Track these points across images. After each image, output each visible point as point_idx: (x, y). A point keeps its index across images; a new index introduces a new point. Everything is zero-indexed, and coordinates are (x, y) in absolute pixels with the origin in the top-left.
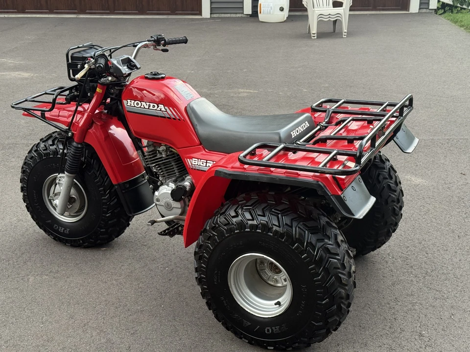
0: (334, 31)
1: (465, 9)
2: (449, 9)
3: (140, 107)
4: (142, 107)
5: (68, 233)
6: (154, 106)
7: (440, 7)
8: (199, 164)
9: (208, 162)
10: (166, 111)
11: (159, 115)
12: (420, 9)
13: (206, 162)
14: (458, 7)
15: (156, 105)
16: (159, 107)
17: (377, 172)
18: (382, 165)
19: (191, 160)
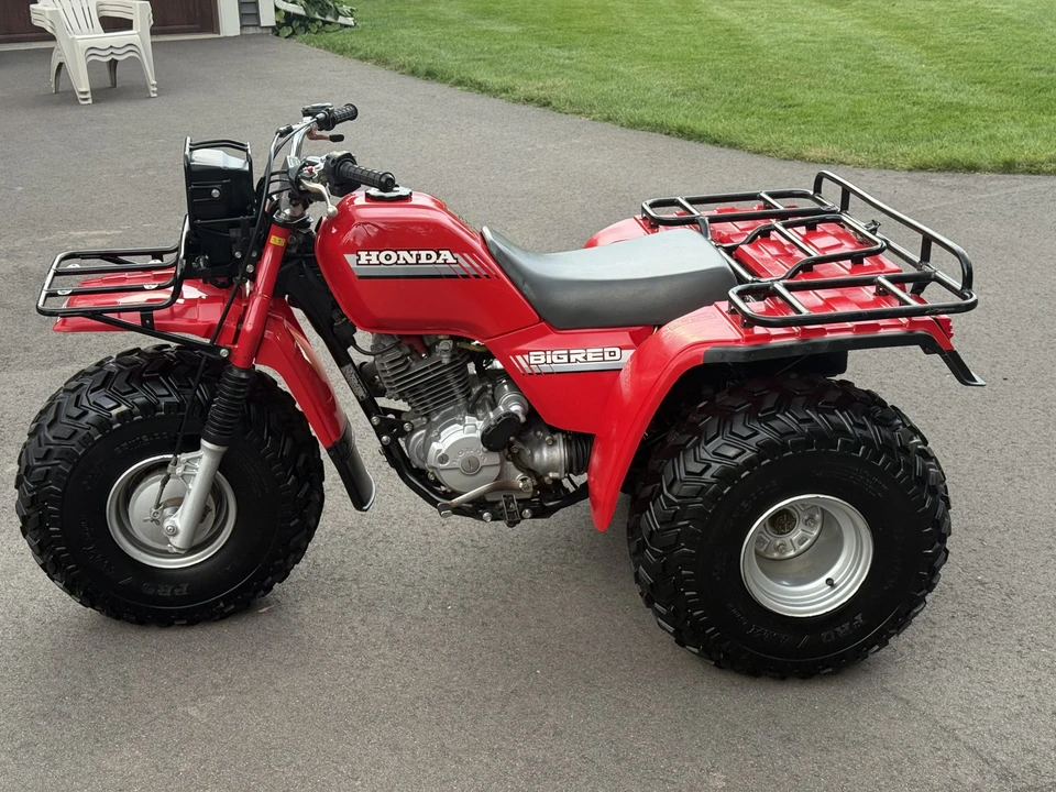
0: (114, 84)
1: (330, 23)
2: (301, 25)
3: (396, 263)
4: (401, 261)
5: (185, 593)
6: (429, 257)
7: (282, 21)
8: (549, 361)
9: (571, 352)
10: (457, 263)
11: (443, 273)
12: (242, 27)
13: (569, 355)
14: (316, 20)
15: (433, 254)
16: (442, 257)
19: (526, 357)
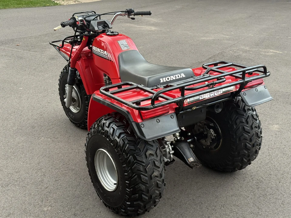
3: (97, 51)
5: (73, 118)
6: (102, 52)
10: (107, 55)
11: (104, 57)
16: (105, 53)
17: (237, 117)
18: (242, 112)
